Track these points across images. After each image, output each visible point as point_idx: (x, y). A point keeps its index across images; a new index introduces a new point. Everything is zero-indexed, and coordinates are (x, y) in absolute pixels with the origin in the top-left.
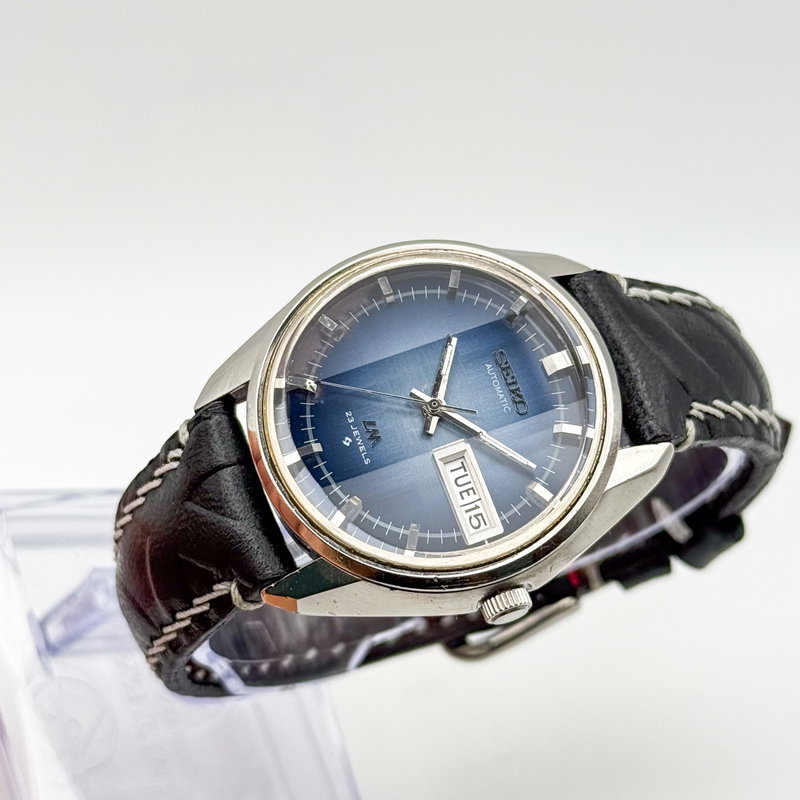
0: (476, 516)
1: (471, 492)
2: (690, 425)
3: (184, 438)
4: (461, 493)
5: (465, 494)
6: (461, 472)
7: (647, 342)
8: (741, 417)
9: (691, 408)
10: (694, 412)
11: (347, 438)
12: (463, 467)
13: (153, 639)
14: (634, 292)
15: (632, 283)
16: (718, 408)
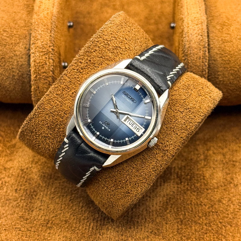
4: (132, 126)
12: (129, 120)
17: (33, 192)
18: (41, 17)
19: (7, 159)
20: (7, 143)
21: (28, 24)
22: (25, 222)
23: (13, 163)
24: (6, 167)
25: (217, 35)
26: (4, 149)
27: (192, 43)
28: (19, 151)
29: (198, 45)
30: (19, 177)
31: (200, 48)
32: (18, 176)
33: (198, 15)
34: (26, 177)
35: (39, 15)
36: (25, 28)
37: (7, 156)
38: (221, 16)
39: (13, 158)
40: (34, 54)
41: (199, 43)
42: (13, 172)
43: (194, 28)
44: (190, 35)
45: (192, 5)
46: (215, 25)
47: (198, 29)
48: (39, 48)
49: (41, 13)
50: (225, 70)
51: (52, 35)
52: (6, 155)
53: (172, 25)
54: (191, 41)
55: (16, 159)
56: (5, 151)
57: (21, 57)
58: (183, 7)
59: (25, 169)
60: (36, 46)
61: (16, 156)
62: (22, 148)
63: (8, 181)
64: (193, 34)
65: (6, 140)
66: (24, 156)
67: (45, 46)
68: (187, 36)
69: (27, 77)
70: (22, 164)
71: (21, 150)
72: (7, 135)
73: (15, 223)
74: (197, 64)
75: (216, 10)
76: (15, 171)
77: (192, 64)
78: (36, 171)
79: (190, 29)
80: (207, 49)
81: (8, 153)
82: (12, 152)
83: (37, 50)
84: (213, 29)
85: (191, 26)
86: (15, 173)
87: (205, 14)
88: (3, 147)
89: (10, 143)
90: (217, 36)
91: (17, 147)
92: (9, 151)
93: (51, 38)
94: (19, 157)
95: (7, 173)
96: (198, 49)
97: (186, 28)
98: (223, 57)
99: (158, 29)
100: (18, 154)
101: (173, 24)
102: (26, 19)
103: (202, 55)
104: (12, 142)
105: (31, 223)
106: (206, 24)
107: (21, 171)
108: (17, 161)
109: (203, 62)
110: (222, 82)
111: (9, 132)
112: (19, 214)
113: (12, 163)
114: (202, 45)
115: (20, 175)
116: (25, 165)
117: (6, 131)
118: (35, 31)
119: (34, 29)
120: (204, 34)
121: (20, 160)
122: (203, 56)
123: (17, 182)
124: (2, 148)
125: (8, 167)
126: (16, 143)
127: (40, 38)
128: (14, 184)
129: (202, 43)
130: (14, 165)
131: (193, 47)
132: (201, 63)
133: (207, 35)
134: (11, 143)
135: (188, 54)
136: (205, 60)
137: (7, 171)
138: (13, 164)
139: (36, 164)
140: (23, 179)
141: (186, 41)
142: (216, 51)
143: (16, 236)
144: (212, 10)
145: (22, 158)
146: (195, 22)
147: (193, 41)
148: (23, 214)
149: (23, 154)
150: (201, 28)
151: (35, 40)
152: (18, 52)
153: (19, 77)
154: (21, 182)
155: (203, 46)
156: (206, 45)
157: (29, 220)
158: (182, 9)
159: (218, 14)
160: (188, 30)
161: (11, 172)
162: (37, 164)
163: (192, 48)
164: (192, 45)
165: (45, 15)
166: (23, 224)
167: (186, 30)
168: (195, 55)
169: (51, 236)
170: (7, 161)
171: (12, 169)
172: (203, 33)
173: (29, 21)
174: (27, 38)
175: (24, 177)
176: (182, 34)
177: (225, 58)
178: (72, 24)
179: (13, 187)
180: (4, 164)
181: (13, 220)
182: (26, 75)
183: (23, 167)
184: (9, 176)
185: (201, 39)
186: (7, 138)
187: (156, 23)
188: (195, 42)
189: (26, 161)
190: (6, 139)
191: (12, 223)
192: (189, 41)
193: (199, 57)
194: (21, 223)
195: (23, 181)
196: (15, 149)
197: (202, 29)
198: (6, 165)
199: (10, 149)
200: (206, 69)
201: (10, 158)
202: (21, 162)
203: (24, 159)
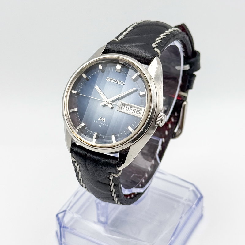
0: (137, 111)
1: (131, 108)
2: (156, 49)
3: (74, 160)
4: (130, 111)
5: (131, 110)
6: (126, 107)
7: (131, 45)
8: (165, 36)
9: (153, 46)
10: (154, 47)
11: (99, 126)
12: (125, 106)
13: (113, 200)
14: (119, 38)
15: (117, 38)
16: (158, 40)
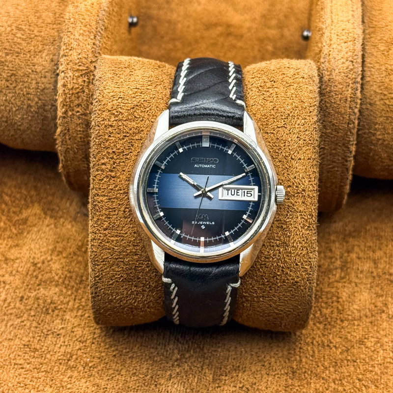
0: (247, 194)
1: (238, 191)
5: (238, 194)
17: (50, 304)
18: (81, 9)
19: (10, 243)
20: (13, 215)
21: (59, 19)
22: (32, 354)
23: (21, 251)
24: (8, 256)
25: (378, 61)
26: (7, 226)
27: (334, 74)
28: (32, 232)
29: (345, 78)
30: (28, 276)
31: (347, 83)
32: (27, 274)
33: (349, 26)
34: (40, 277)
35: (77, 6)
36: (55, 26)
37: (12, 238)
38: (389, 27)
39: (22, 241)
40: (65, 73)
41: (346, 75)
42: (19, 266)
43: (339, 47)
44: (333, 60)
45: (341, 5)
46: (376, 43)
47: (347, 49)
48: (73, 63)
49: (81, 3)
50: (387, 122)
51: (97, 42)
52: (11, 236)
53: (305, 33)
54: (333, 70)
55: (26, 244)
56: (8, 229)
57: (43, 76)
58: (325, 10)
59: (39, 263)
60: (68, 60)
61: (27, 238)
62: (37, 226)
63: (9, 282)
64: (337, 58)
65: (11, 210)
66: (39, 240)
67: (84, 60)
68: (327, 60)
69: (52, 110)
70: (35, 253)
71: (36, 229)
72: (14, 202)
73: (15, 355)
74: (340, 110)
75: (381, 16)
76: (22, 266)
77: (331, 109)
78: (58, 267)
79: (333, 48)
80: (359, 86)
81: (13, 233)
82: (20, 231)
83: (69, 67)
84: (373, 50)
85: (334, 43)
86: (22, 269)
87: (361, 23)
88: (7, 221)
89: (18, 216)
90: (378, 63)
91: (29, 223)
92: (16, 229)
93: (94, 48)
94: (32, 241)
95: (10, 268)
96: (345, 84)
97: (327, 47)
98: (386, 99)
99: (282, 36)
100: (30, 237)
101: (307, 31)
102: (57, 11)
103: (349, 95)
104: (22, 214)
105: (42, 357)
106: (361, 41)
107: (33, 266)
108: (28, 248)
109: (350, 108)
110: (380, 142)
111: (18, 196)
112: (24, 341)
113: (19, 251)
114: (352, 78)
115: (30, 273)
116: (41, 256)
117: (13, 195)
118: (69, 33)
119: (67, 30)
120: (356, 59)
121: (32, 246)
122: (351, 97)
123: (25, 284)
124: (5, 223)
125: (12, 257)
126: (29, 216)
127: (76, 47)
128: (18, 287)
129: (352, 74)
130: (22, 254)
131: (336, 80)
132: (348, 109)
133: (361, 61)
134: (20, 215)
135: (327, 92)
136: (355, 105)
137: (9, 264)
138: (20, 253)
139: (58, 255)
140: (34, 279)
141: (325, 69)
142: (375, 87)
143: (15, 377)
144: (374, 15)
145: (36, 243)
146: (343, 37)
147: (337, 71)
148: (29, 341)
149: (38, 237)
150: (351, 48)
151: (68, 49)
152: (39, 67)
153: (38, 108)
154: (32, 284)
155: (354, 80)
156: (359, 79)
157: (38, 351)
158: (322, 13)
159: (384, 24)
160: (330, 51)
161: (16, 265)
162: (61, 256)
163: (335, 83)
164: (334, 77)
165: (87, 7)
166: (29, 358)
167: (325, 50)
168: (338, 95)
169: (72, 382)
170: (11, 247)
171: (18, 261)
172: (355, 57)
173: (62, 14)
174: (56, 43)
175: (37, 277)
176: (319, 56)
177: (390, 102)
178: (135, 20)
179: (16, 292)
180: (5, 252)
181: (13, 350)
182: (50, 107)
183: (37, 259)
184: (11, 272)
185: (351, 67)
186: (14, 207)
187: (280, 26)
188: (340, 72)
189: (43, 250)
190: (13, 209)
191: (9, 356)
192: (329, 69)
193: (345, 98)
194: (24, 356)
195: (35, 283)
196: (25, 226)
197: (354, 50)
198: (9, 254)
199: (17, 226)
200: (355, 119)
201: (16, 242)
202: (34, 251)
203: (40, 246)
